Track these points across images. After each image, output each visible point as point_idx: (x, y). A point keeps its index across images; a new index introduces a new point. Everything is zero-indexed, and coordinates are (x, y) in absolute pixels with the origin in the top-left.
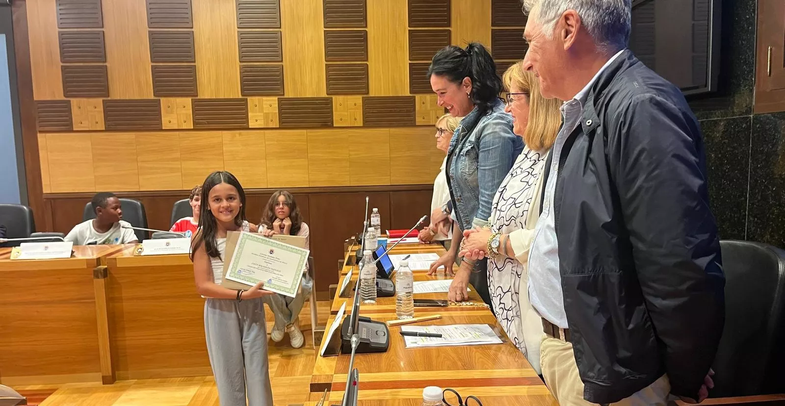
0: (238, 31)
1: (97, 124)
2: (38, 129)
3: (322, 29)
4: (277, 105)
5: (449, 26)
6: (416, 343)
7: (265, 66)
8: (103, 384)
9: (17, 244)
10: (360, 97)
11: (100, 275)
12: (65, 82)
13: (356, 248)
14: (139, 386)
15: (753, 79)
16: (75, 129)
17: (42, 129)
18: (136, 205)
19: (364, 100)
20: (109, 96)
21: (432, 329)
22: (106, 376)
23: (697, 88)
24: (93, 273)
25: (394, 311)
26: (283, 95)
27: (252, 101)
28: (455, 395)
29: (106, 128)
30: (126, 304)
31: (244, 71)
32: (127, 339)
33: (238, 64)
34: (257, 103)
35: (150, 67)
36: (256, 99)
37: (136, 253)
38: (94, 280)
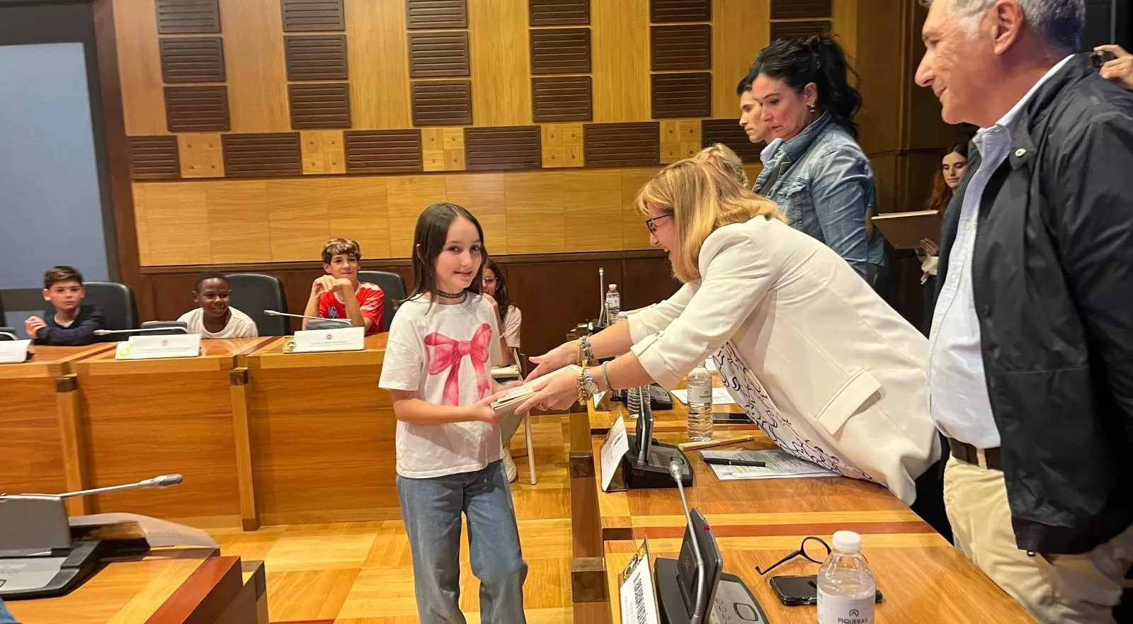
0: (408, 34)
1: (214, 170)
2: (134, 176)
3: (526, 28)
4: (462, 140)
5: (709, 19)
7: (447, 83)
8: (245, 530)
9: (124, 337)
10: (580, 124)
11: (238, 380)
12: (169, 110)
14: (294, 534)
16: (183, 177)
17: (138, 176)
18: (271, 282)
19: (586, 128)
20: (229, 130)
22: (247, 520)
24: (229, 377)
26: (471, 124)
27: (428, 133)
29: (226, 174)
30: (272, 420)
31: (416, 90)
32: (275, 468)
33: (408, 80)
34: (434, 136)
35: (286, 87)
36: (433, 129)
37: (286, 348)
38: (231, 387)
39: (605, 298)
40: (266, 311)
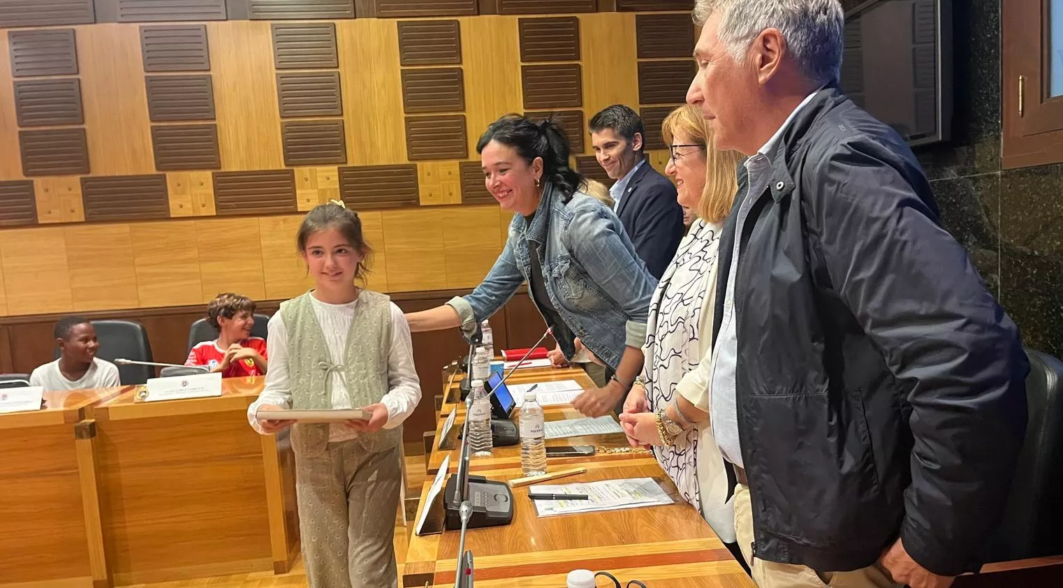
0: (277, 74)
1: (74, 213)
3: (398, 68)
4: (337, 178)
5: (578, 58)
6: (552, 509)
7: (318, 123)
10: (457, 162)
11: (84, 433)
12: (25, 154)
13: (460, 377)
15: (1000, 122)
16: (40, 222)
18: (132, 329)
19: (462, 166)
20: (89, 172)
21: (573, 489)
22: (99, 581)
23: (922, 136)
24: (74, 431)
25: (518, 465)
26: (346, 163)
27: (301, 172)
28: (612, 580)
29: (86, 218)
30: (124, 473)
31: (288, 131)
32: (128, 524)
33: (278, 120)
34: (308, 175)
35: (149, 129)
36: (307, 168)
37: (137, 398)
38: (76, 441)
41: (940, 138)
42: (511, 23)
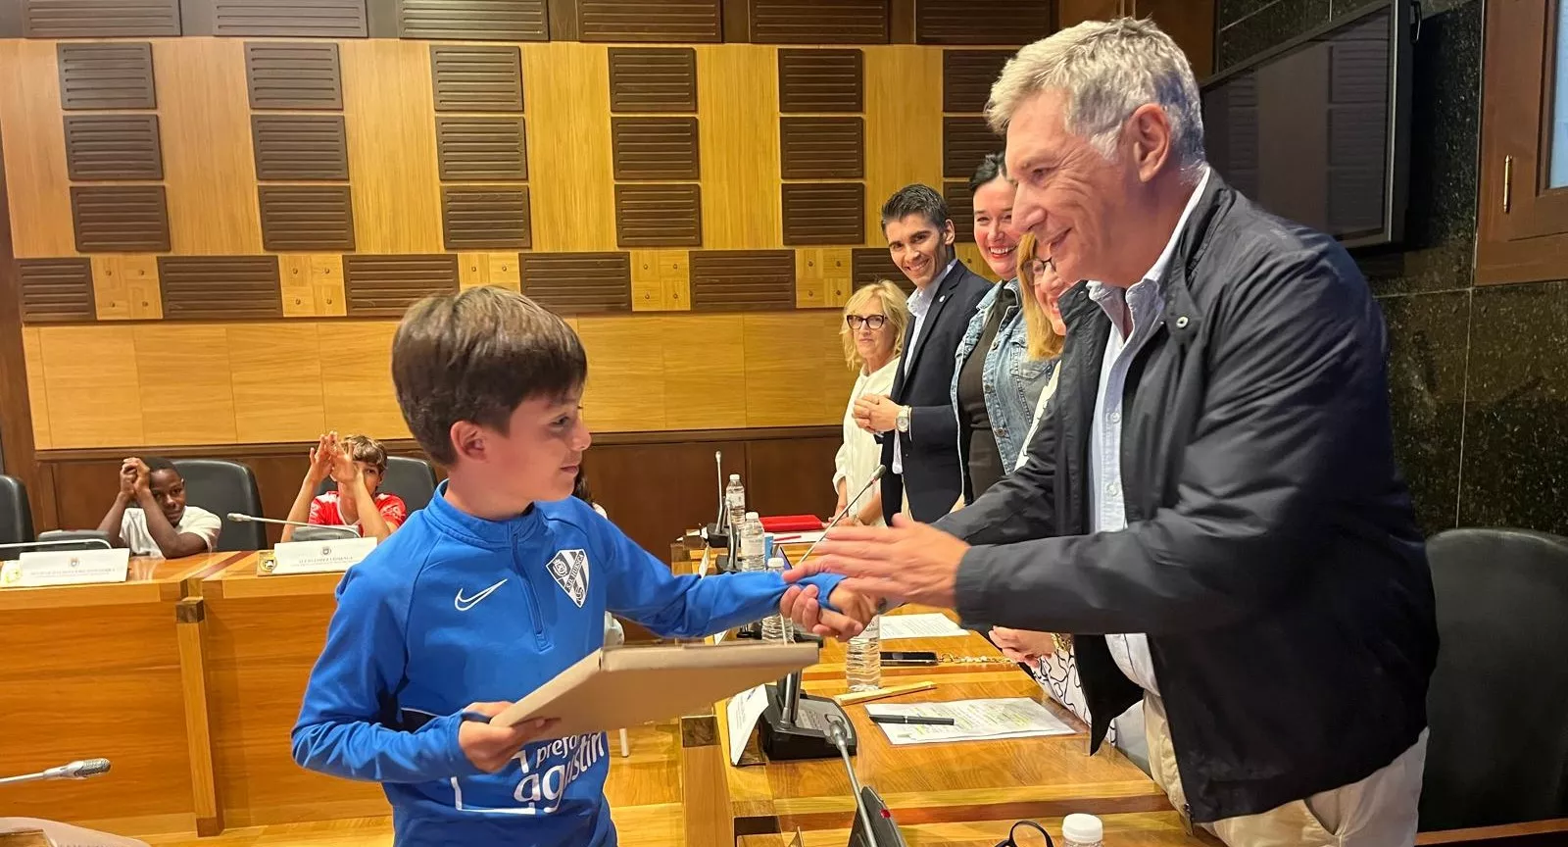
0: (436, 118)
1: (147, 308)
2: (23, 317)
3: (607, 114)
4: (517, 269)
7: (492, 189)
8: (200, 835)
9: (13, 555)
10: (686, 251)
11: (190, 617)
14: (275, 839)
15: (1474, 218)
16: (99, 318)
17: (31, 317)
18: (235, 472)
19: (693, 257)
20: (169, 250)
22: (204, 820)
24: (174, 612)
26: (531, 248)
27: (468, 259)
29: (164, 315)
30: (242, 674)
31: (450, 199)
32: (245, 743)
33: (437, 184)
34: (476, 264)
35: (256, 190)
36: (475, 255)
37: (261, 569)
38: (178, 625)
39: (724, 494)
40: (230, 515)
41: (1390, 239)
42: (768, 56)
